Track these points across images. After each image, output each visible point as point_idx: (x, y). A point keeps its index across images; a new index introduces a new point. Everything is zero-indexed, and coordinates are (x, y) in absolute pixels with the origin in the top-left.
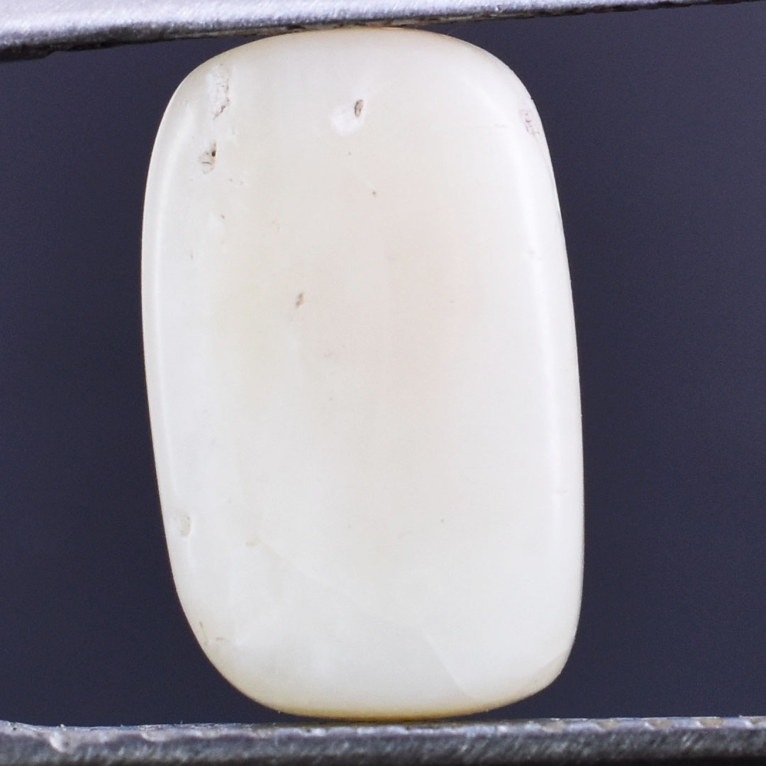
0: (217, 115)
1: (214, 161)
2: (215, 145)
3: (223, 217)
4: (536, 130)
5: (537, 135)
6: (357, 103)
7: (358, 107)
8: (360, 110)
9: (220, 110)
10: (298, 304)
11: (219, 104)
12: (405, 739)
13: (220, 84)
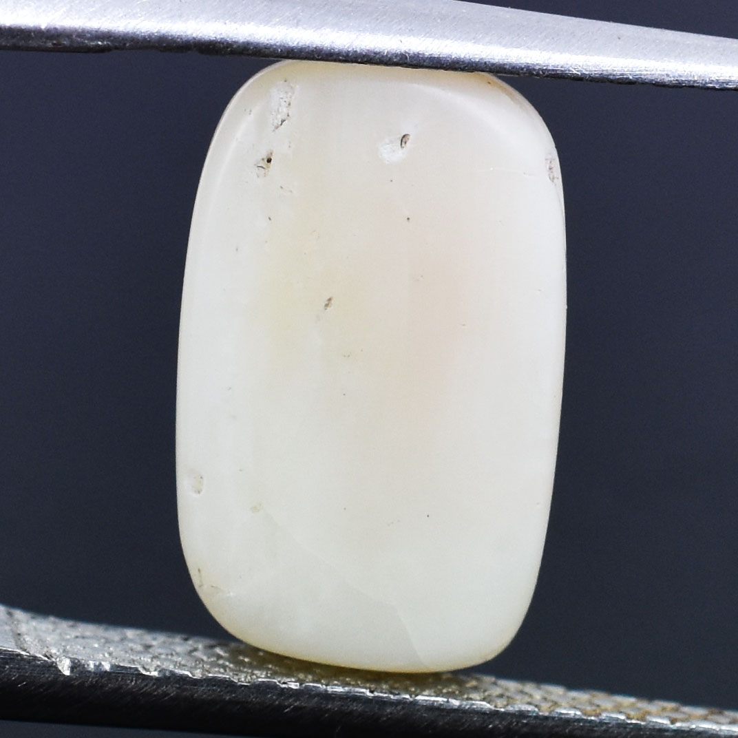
0: (277, 128)
1: (268, 167)
2: (271, 154)
3: (270, 219)
4: (555, 176)
5: (555, 180)
6: (404, 136)
7: (404, 139)
8: (405, 143)
9: (280, 123)
10: (327, 305)
11: (280, 117)
12: (367, 701)
13: (282, 98)
